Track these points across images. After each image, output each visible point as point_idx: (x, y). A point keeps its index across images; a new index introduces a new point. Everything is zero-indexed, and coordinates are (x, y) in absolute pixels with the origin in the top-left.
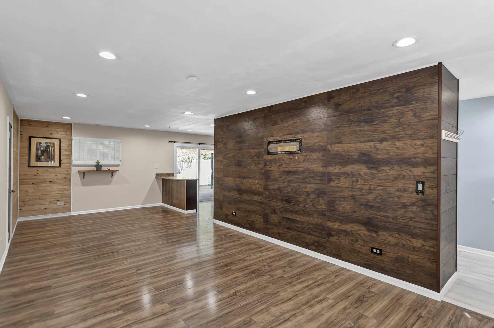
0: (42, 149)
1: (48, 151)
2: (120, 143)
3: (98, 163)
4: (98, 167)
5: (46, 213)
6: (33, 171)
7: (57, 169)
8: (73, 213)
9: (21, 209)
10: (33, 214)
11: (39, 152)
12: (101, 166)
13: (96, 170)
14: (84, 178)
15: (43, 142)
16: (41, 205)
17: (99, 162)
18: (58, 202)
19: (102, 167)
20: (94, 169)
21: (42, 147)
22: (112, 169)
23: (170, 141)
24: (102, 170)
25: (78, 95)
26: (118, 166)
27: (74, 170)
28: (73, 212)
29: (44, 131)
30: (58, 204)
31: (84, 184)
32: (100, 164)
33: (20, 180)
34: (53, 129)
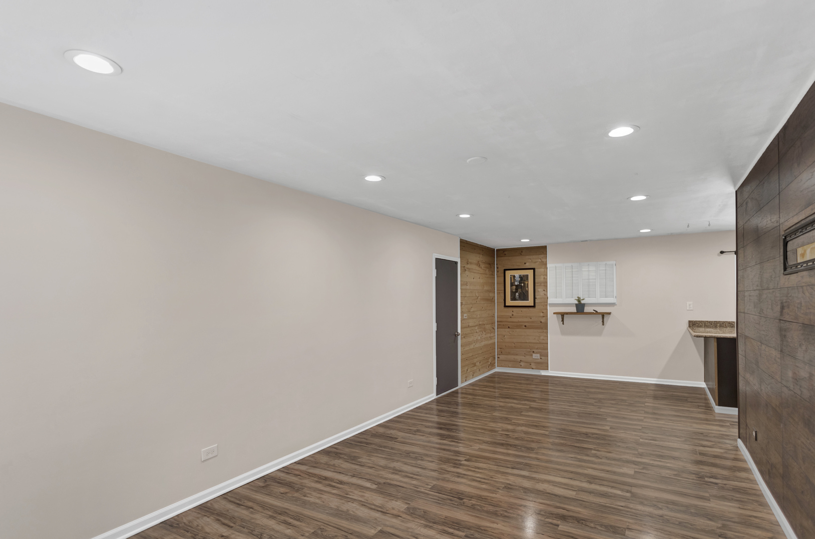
0: (516, 283)
1: (521, 286)
2: (615, 267)
3: (579, 300)
4: (580, 307)
5: (521, 367)
6: (509, 312)
7: (531, 309)
8: (551, 373)
9: (499, 358)
10: (510, 365)
11: (514, 287)
12: (584, 305)
13: (576, 311)
14: (563, 324)
15: (517, 274)
16: (517, 355)
17: (581, 299)
18: (534, 355)
19: (585, 308)
20: (574, 310)
21: (517, 281)
22: (601, 310)
23: (722, 252)
24: (585, 311)
25: (461, 216)
26: (613, 304)
27: (551, 311)
28: (551, 370)
29: (517, 261)
30: (534, 357)
31: (563, 333)
32: (583, 302)
33: (497, 322)
34: (527, 257)
